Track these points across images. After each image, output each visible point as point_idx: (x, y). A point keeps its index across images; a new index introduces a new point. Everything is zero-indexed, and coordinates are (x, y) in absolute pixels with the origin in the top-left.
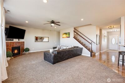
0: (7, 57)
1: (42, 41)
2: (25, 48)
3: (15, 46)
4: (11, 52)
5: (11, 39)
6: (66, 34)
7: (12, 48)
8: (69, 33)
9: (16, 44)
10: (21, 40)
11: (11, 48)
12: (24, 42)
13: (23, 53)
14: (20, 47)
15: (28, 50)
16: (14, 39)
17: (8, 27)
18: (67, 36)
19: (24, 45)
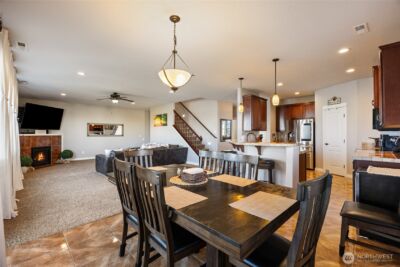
0: (22, 165)
1: (113, 134)
2: (62, 150)
3: (39, 144)
4: (29, 157)
5: (30, 130)
6: (160, 116)
7: (32, 149)
8: (166, 115)
9: (40, 141)
10: (54, 133)
11: (28, 148)
12: (59, 137)
13: (58, 161)
14: (50, 147)
15: (69, 154)
16: (37, 131)
17: (23, 105)
18: (163, 122)
19: (60, 143)
